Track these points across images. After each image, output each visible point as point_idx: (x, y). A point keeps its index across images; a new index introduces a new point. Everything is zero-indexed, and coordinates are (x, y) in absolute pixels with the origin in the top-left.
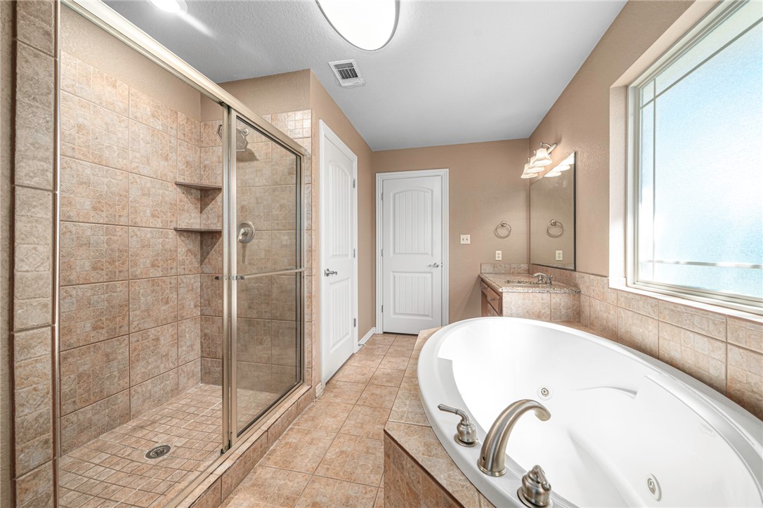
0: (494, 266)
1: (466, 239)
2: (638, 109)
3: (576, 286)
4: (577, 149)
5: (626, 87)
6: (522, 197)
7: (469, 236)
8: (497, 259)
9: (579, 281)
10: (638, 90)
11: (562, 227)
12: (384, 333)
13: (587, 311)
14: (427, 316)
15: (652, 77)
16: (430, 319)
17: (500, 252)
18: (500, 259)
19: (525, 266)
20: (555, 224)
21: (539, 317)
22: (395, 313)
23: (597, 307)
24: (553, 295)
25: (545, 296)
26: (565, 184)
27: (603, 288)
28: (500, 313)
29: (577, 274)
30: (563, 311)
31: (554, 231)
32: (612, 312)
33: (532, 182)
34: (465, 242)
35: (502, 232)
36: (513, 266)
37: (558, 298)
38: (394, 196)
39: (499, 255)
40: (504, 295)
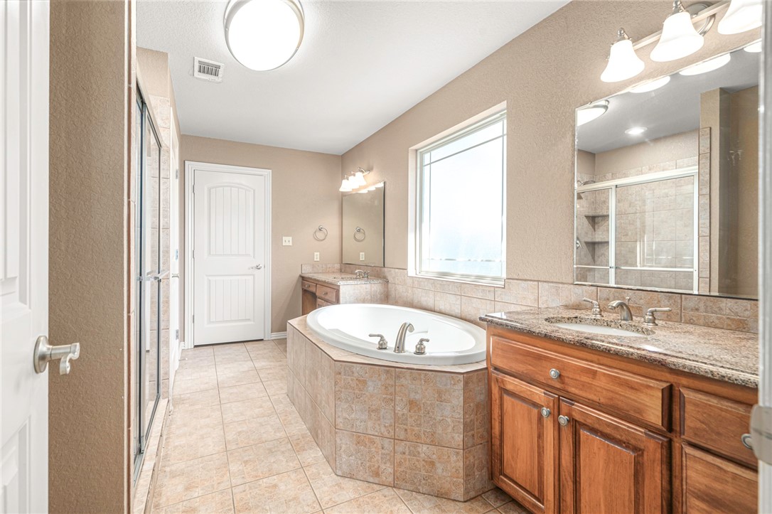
0: (313, 267)
1: (287, 241)
2: (422, 166)
3: (385, 277)
4: (386, 180)
5: (417, 150)
6: (336, 206)
7: (291, 238)
8: (315, 260)
9: (387, 274)
10: (422, 154)
11: (364, 234)
12: (195, 346)
13: (393, 293)
14: (249, 320)
15: (430, 151)
16: (252, 323)
17: (318, 253)
18: (318, 260)
19: (337, 266)
20: (359, 231)
21: (364, 301)
22: (210, 322)
23: (400, 290)
24: (373, 285)
25: (368, 286)
26: (376, 203)
27: (404, 277)
28: (338, 301)
29: (386, 269)
30: (379, 296)
31: (359, 236)
32: (410, 292)
33: (344, 195)
34: (287, 244)
35: (321, 236)
36: (329, 266)
37: (374, 287)
38: (209, 190)
39: (317, 256)
40: (341, 287)
